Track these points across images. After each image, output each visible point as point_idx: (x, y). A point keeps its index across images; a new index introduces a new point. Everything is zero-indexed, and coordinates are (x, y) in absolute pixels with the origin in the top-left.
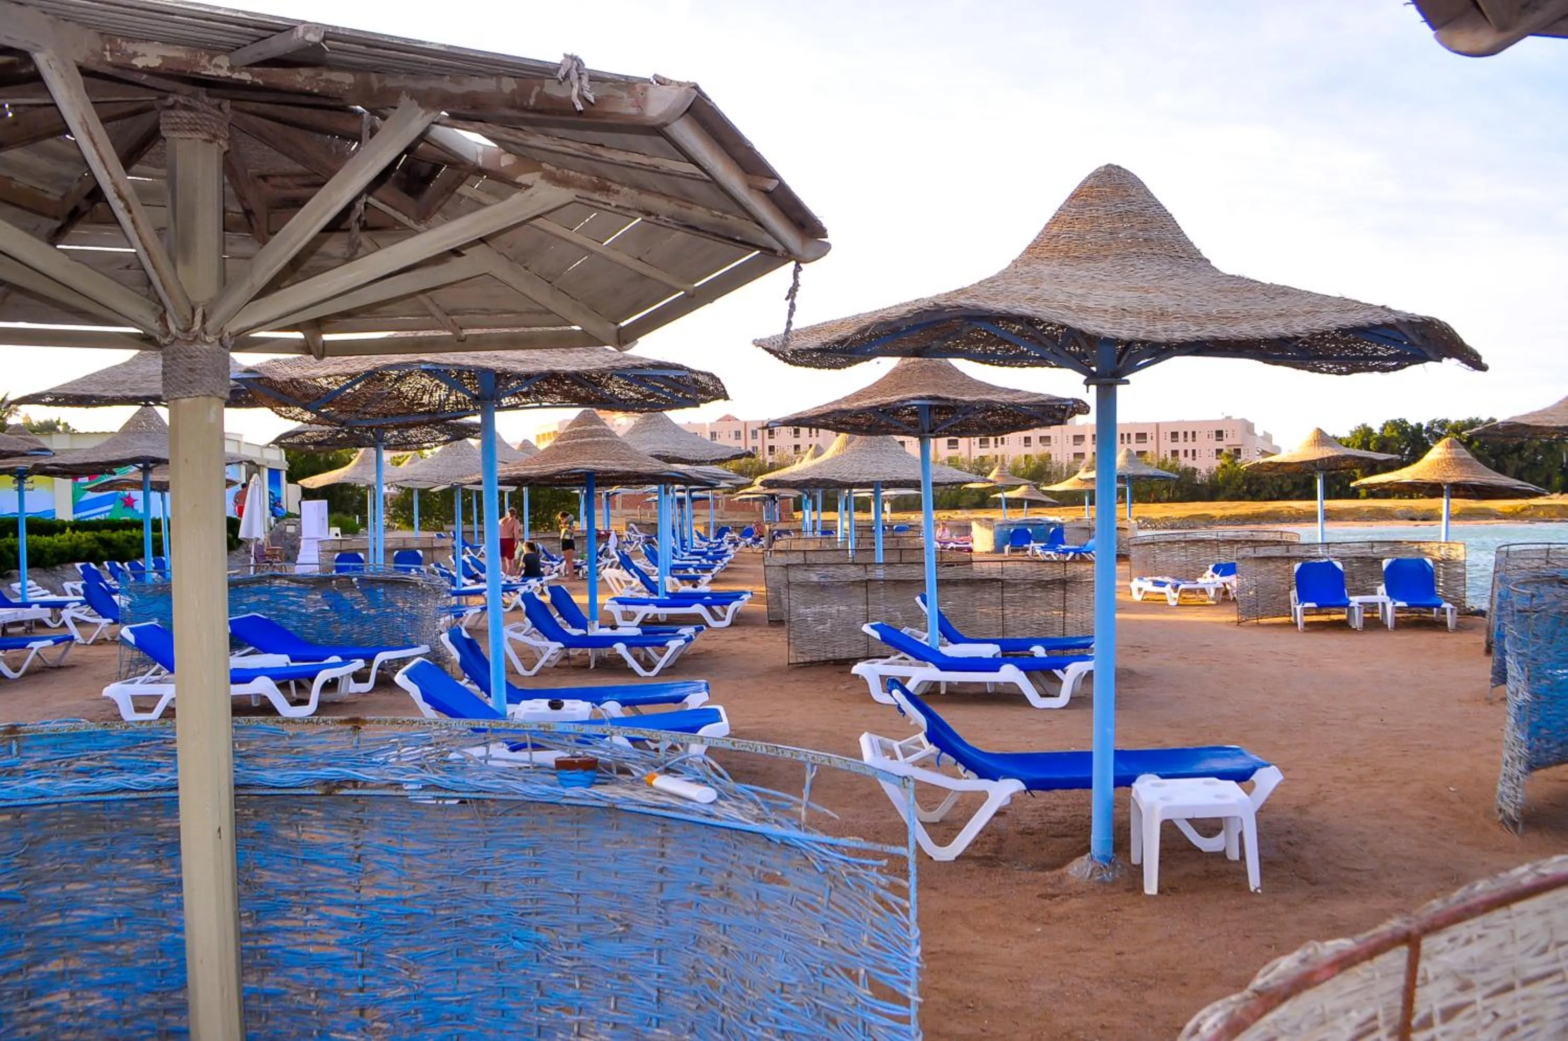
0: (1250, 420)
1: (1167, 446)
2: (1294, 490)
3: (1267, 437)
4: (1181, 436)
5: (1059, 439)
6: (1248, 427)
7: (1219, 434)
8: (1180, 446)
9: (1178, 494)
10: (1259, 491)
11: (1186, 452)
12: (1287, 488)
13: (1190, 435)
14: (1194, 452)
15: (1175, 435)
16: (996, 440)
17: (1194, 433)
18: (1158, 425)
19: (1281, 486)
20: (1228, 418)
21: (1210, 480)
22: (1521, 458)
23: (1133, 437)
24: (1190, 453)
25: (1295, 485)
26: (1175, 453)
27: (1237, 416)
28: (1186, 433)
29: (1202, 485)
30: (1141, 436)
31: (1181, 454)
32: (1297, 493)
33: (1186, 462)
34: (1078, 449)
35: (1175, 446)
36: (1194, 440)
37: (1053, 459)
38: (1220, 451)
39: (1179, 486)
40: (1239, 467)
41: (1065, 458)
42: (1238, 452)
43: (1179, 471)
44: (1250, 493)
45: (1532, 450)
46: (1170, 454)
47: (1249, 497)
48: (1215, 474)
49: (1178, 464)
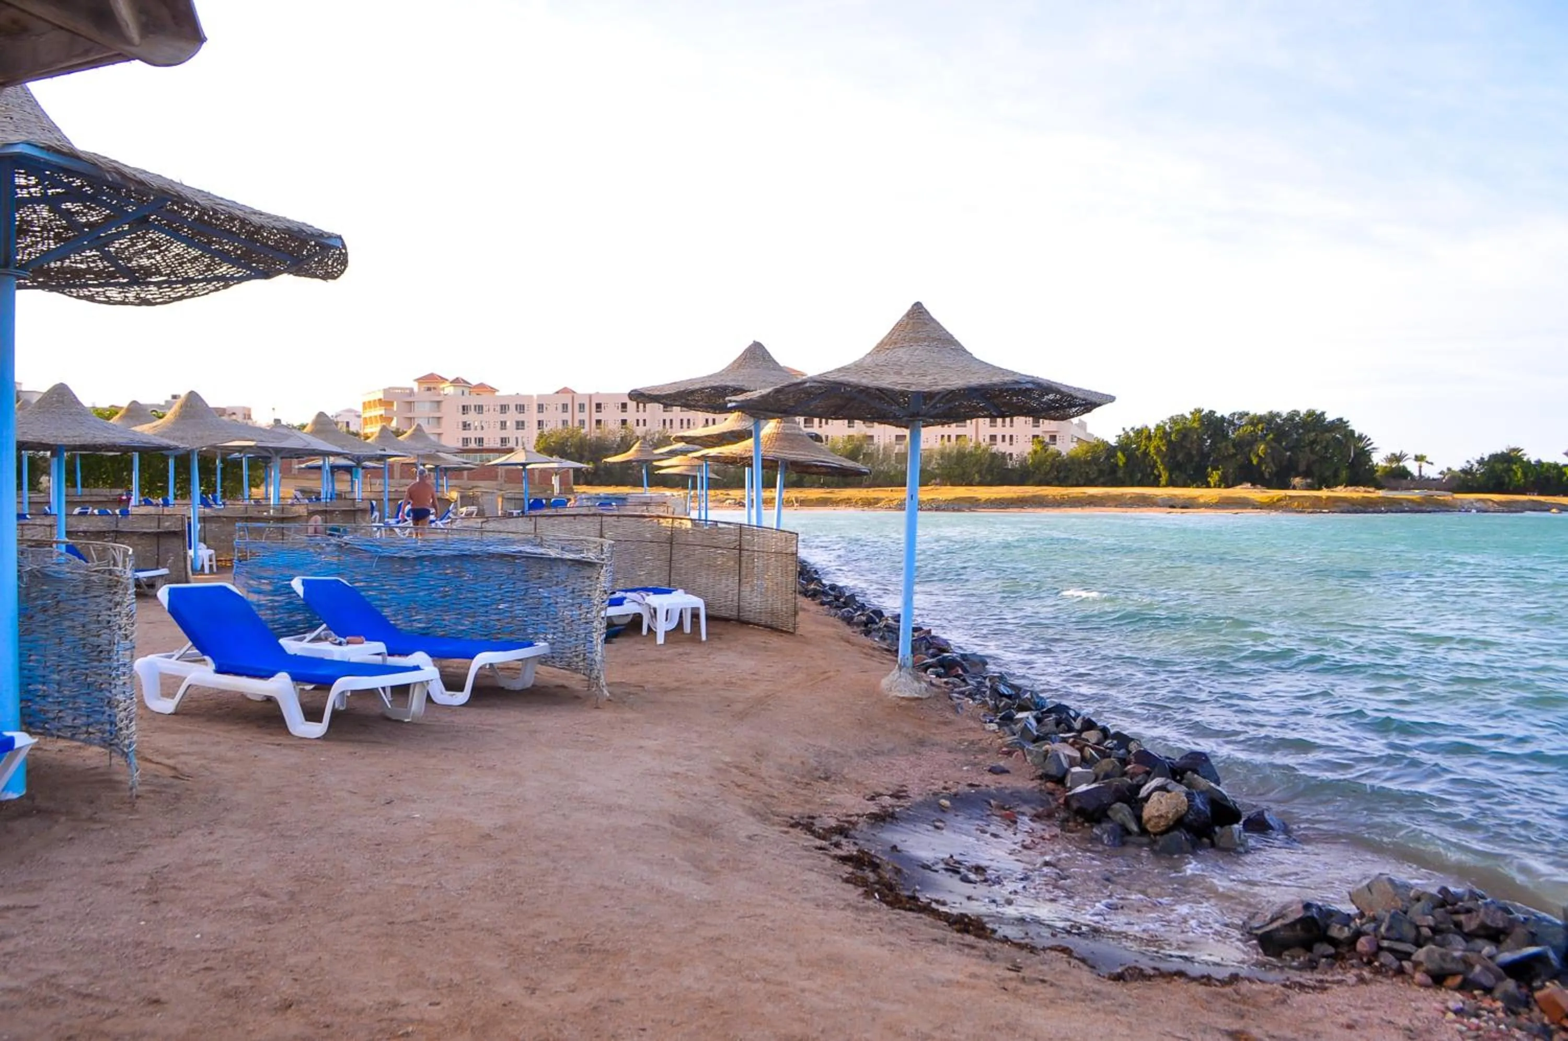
2: (1099, 477)
4: (999, 421)
8: (998, 431)
9: (989, 478)
10: (1066, 477)
11: (1004, 437)
12: (1093, 473)
13: (1008, 421)
14: (1011, 437)
15: (994, 420)
16: (820, 422)
17: (1012, 419)
19: (1087, 473)
21: (1021, 465)
22: (1312, 451)
24: (1007, 439)
25: (1101, 472)
26: (993, 438)
28: (1004, 419)
29: (1013, 470)
31: (999, 438)
32: (1102, 480)
33: (1001, 447)
35: (993, 431)
36: (1011, 426)
37: (876, 440)
38: (1034, 437)
39: (990, 470)
40: (1052, 454)
41: (887, 441)
42: (1053, 438)
43: (994, 455)
44: (1057, 478)
45: (1324, 444)
46: (988, 439)
47: (1057, 483)
48: (1025, 459)
49: (994, 449)
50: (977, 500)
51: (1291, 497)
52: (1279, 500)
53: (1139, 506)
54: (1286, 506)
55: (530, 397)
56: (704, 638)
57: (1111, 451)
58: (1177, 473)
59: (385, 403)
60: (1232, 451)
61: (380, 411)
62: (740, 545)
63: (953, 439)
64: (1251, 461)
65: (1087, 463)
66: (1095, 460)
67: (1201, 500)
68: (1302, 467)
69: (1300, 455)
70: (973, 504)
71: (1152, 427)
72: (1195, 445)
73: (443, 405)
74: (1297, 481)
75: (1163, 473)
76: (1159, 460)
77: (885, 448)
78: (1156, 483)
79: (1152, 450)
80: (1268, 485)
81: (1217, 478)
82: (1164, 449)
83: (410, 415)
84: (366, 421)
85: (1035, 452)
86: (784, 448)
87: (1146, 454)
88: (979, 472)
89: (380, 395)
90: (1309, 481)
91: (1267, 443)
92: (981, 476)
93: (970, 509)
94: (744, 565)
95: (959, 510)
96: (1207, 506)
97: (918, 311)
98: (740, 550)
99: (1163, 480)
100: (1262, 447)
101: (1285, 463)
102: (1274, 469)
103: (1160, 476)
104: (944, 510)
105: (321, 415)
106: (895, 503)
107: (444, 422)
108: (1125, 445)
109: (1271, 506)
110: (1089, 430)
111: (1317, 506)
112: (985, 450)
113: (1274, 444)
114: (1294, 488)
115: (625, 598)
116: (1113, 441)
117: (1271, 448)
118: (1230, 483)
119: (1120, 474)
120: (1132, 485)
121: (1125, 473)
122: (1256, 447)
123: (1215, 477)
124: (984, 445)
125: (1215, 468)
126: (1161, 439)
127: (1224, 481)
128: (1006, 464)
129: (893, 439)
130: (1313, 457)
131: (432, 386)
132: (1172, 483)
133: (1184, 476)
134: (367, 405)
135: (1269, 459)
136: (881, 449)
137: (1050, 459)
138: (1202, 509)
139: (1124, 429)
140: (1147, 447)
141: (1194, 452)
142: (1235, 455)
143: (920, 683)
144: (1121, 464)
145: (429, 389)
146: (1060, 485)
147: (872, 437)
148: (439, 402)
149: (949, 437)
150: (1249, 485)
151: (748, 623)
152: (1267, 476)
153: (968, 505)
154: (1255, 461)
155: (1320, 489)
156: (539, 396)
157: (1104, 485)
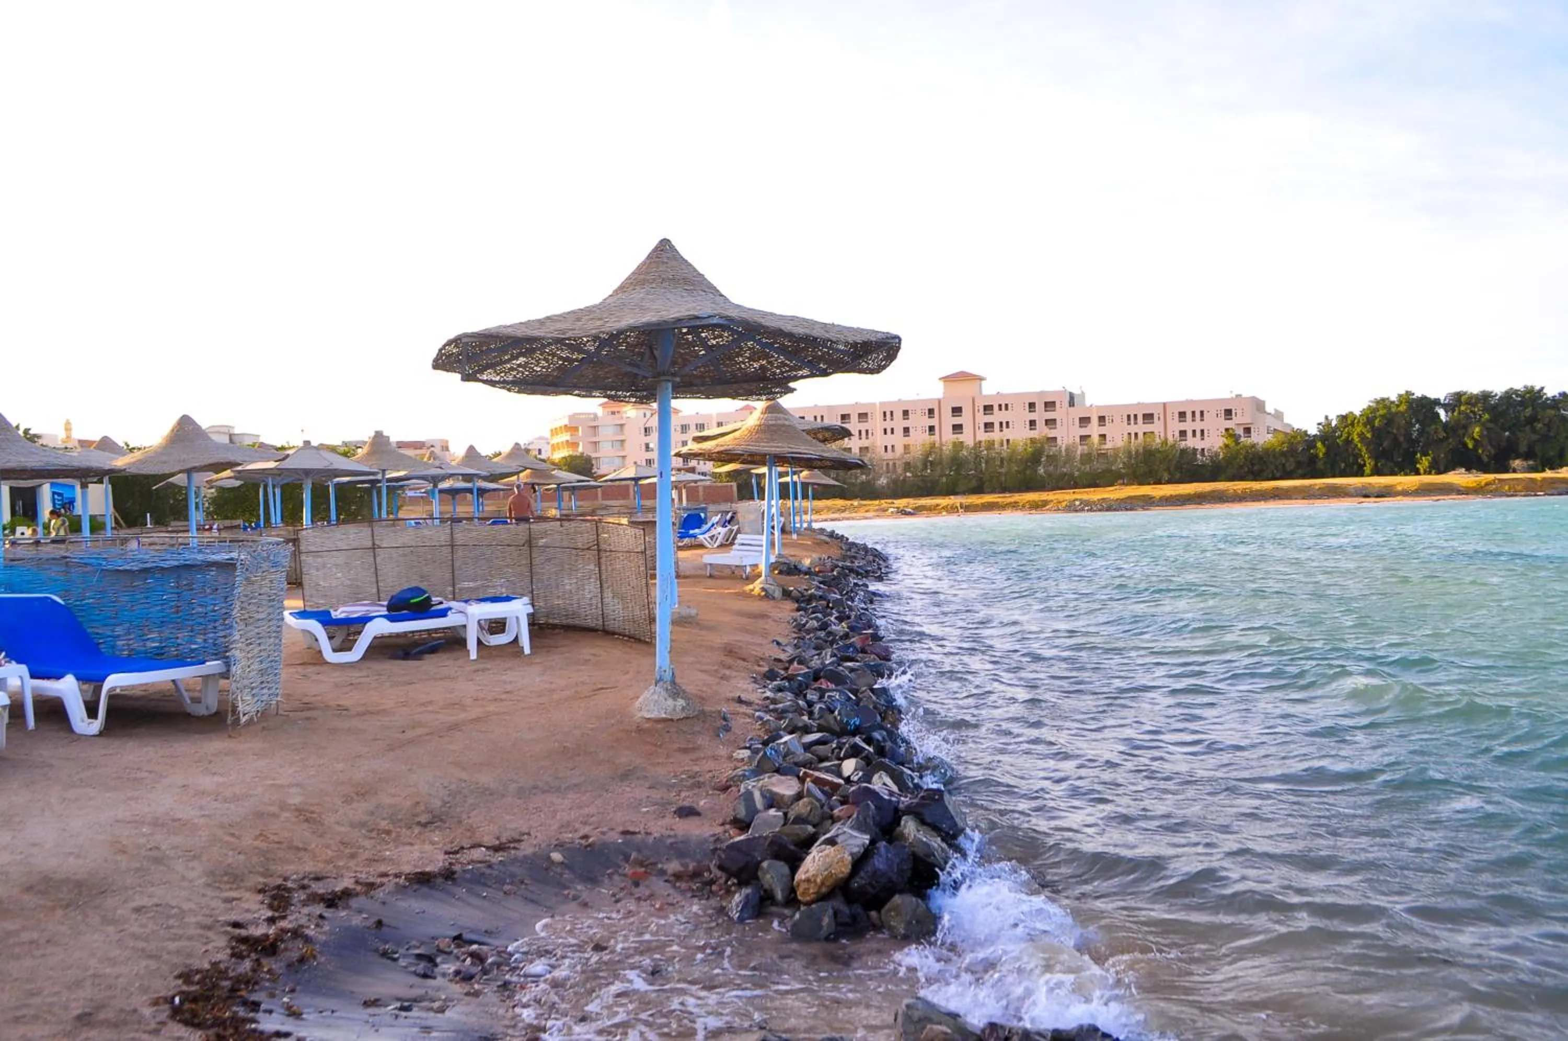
0: (1261, 398)
1: (1175, 427)
2: (1297, 469)
3: (1279, 415)
4: (1189, 416)
5: (1065, 421)
6: (1259, 405)
7: (1228, 413)
8: (1188, 426)
9: (1178, 475)
10: (1261, 471)
11: (1194, 432)
12: (1290, 466)
13: (1198, 415)
14: (1202, 431)
15: (1182, 415)
17: (1202, 413)
18: (1165, 405)
19: (1284, 465)
20: (1238, 396)
21: (1212, 461)
22: (1534, 431)
23: (1140, 418)
24: (1198, 434)
25: (1299, 464)
26: (1183, 433)
27: (1246, 394)
28: (1193, 413)
29: (1203, 466)
30: (1148, 417)
31: (1190, 434)
32: (1300, 472)
33: (1192, 443)
34: (1084, 432)
35: (1183, 426)
36: (1202, 420)
37: (1059, 441)
38: (1227, 430)
39: (1179, 467)
40: (1245, 447)
41: (1071, 441)
42: (1248, 431)
43: (1184, 451)
44: (1252, 473)
45: (1546, 421)
46: (1177, 434)
47: (1251, 476)
48: (1217, 454)
49: (1183, 444)
50: (1151, 498)
51: (1500, 480)
52: (1487, 484)
53: (1329, 497)
54: (1496, 490)
55: (710, 416)
56: (527, 650)
57: (1310, 442)
58: (1383, 461)
59: (571, 429)
60: (1442, 434)
61: (566, 437)
62: (598, 545)
63: (1141, 436)
64: (1465, 445)
65: (1283, 454)
66: (1292, 451)
67: (1399, 488)
68: (1523, 448)
69: (1520, 435)
70: (1147, 502)
71: (1357, 413)
72: (1402, 431)
73: (626, 428)
74: (1517, 463)
75: (1368, 461)
76: (1364, 449)
77: (1067, 450)
78: (1360, 473)
79: (1356, 439)
80: (1485, 469)
81: (1427, 464)
82: (1369, 435)
83: (595, 439)
84: (554, 448)
85: (1227, 446)
86: (762, 440)
87: (1348, 442)
88: (1168, 470)
89: (566, 421)
90: (1531, 462)
91: (1483, 425)
92: (1170, 473)
93: (1143, 508)
94: (603, 567)
95: (1131, 509)
96: (1405, 493)
97: (664, 250)
98: (599, 551)
99: (1367, 469)
100: (1477, 429)
101: (1504, 444)
102: (1493, 452)
103: (1365, 465)
104: (1115, 510)
105: (379, 435)
106: (1064, 504)
107: (627, 444)
108: (1328, 435)
109: (1478, 490)
110: (1286, 420)
111: (1531, 489)
112: (1173, 446)
113: (1491, 425)
114: (1514, 471)
115: (450, 609)
116: (1313, 431)
117: (1488, 429)
118: (1442, 468)
119: (1320, 465)
120: (1334, 476)
121: (1325, 463)
122: (1470, 431)
123: (1425, 462)
124: (1171, 440)
125: (1425, 454)
126: (1365, 425)
127: (1438, 468)
128: (1196, 460)
129: (1078, 440)
130: (1534, 437)
131: (615, 409)
132: (1377, 472)
133: (1390, 464)
134: (554, 432)
135: (1485, 442)
136: (1063, 449)
137: (1243, 452)
138: (1399, 498)
139: (1327, 417)
140: (1349, 434)
141: (1402, 439)
142: (1446, 438)
143: (675, 700)
144: (1321, 455)
145: (613, 413)
146: (1255, 480)
147: (1055, 439)
148: (622, 425)
149: (1136, 434)
150: (1463, 470)
151: (614, 633)
152: (1485, 459)
153: (1141, 504)
154: (1470, 446)
155: (1543, 471)
156: (718, 415)
157: (1303, 477)
